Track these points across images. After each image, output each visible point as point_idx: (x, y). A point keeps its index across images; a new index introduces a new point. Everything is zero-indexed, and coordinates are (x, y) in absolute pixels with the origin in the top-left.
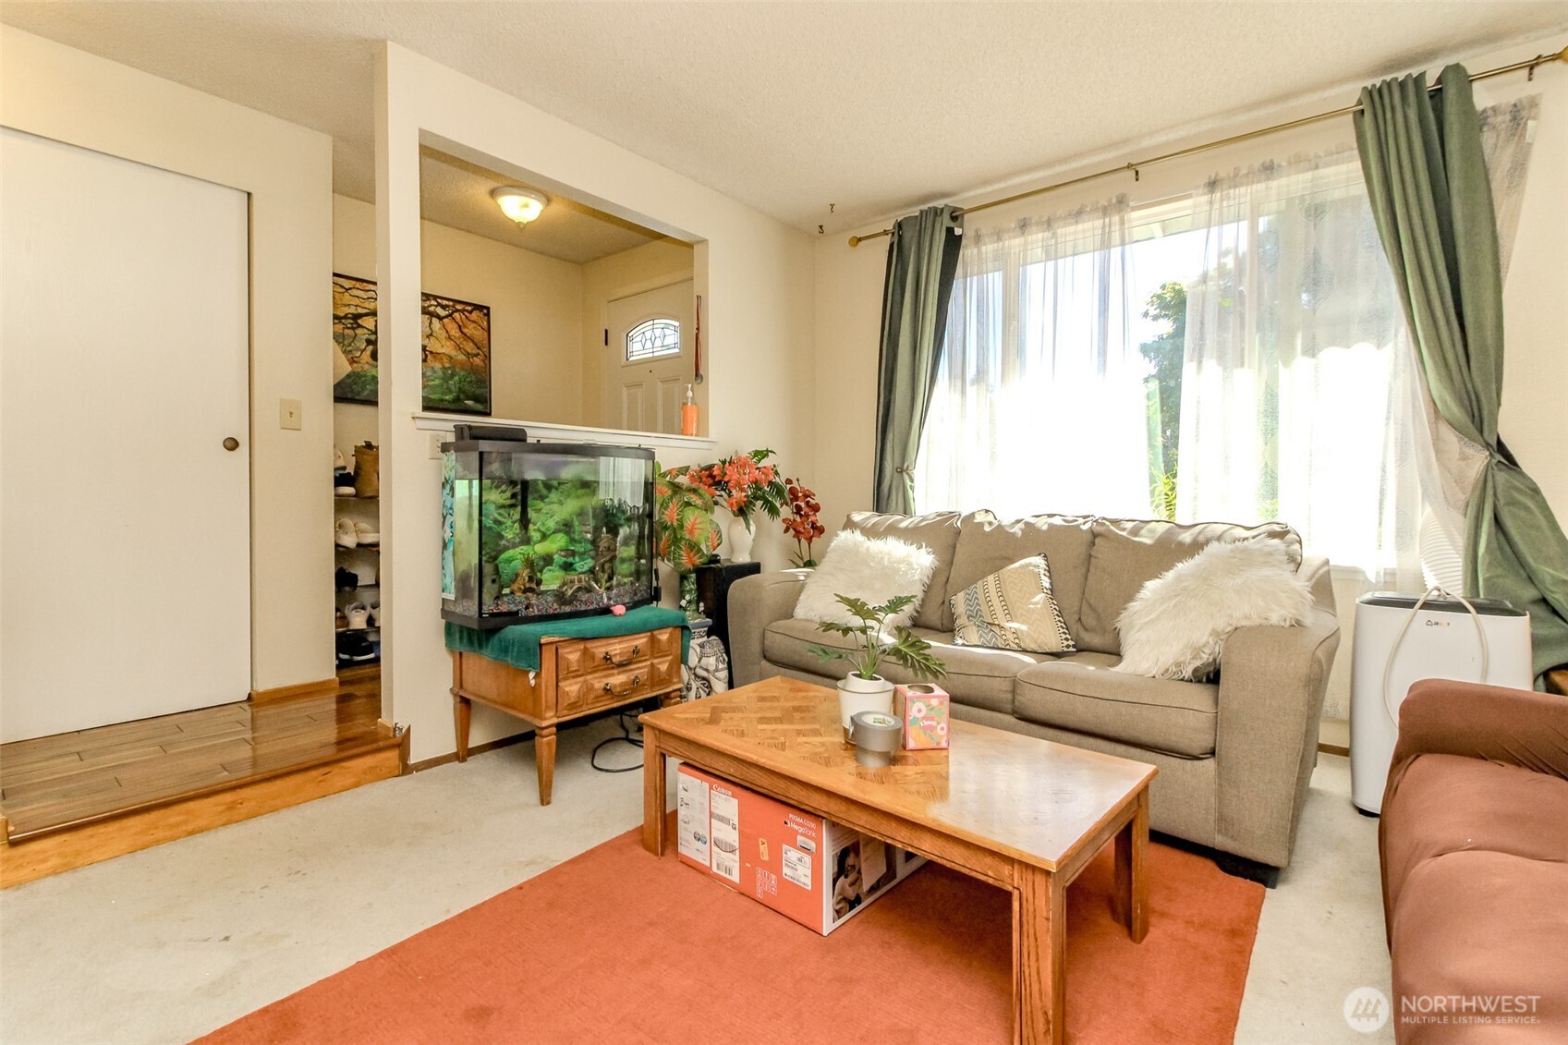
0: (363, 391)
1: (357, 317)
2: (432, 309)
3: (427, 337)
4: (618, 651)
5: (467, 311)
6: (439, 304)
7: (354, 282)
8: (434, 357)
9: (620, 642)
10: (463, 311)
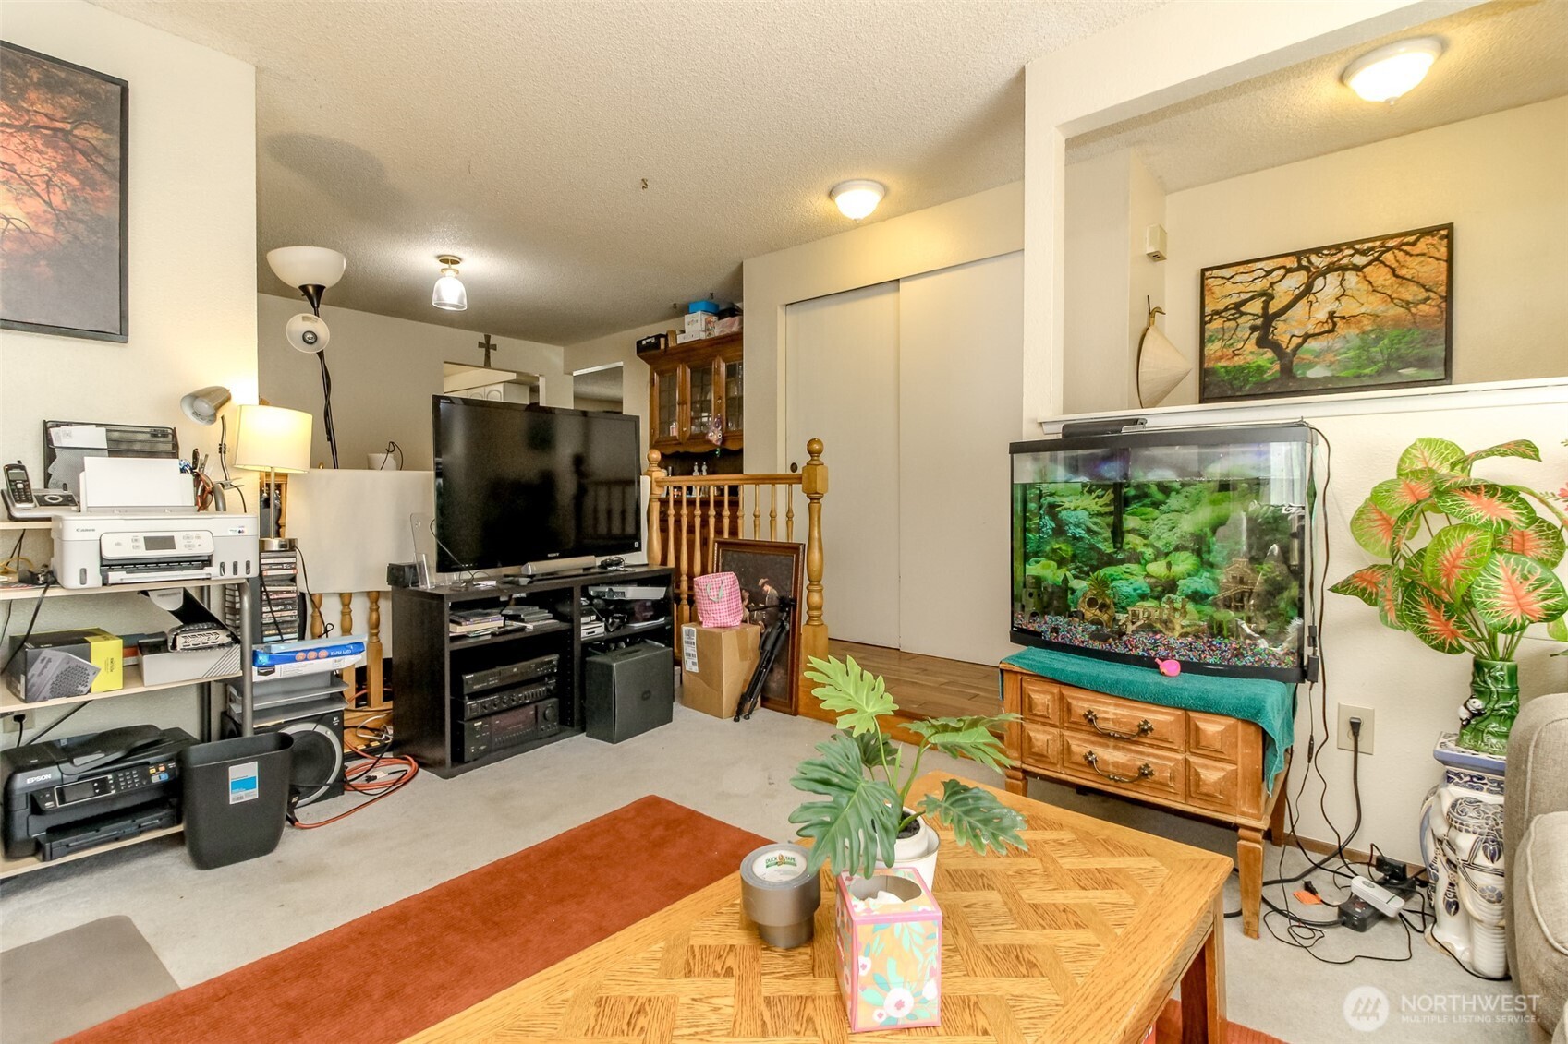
0: (1244, 385)
1: (1238, 306)
2: (1345, 261)
3: (1337, 299)
4: (1111, 717)
5: (1408, 244)
6: (1357, 251)
7: (1236, 268)
8: (1348, 322)
9: (1116, 705)
10: (1399, 247)
